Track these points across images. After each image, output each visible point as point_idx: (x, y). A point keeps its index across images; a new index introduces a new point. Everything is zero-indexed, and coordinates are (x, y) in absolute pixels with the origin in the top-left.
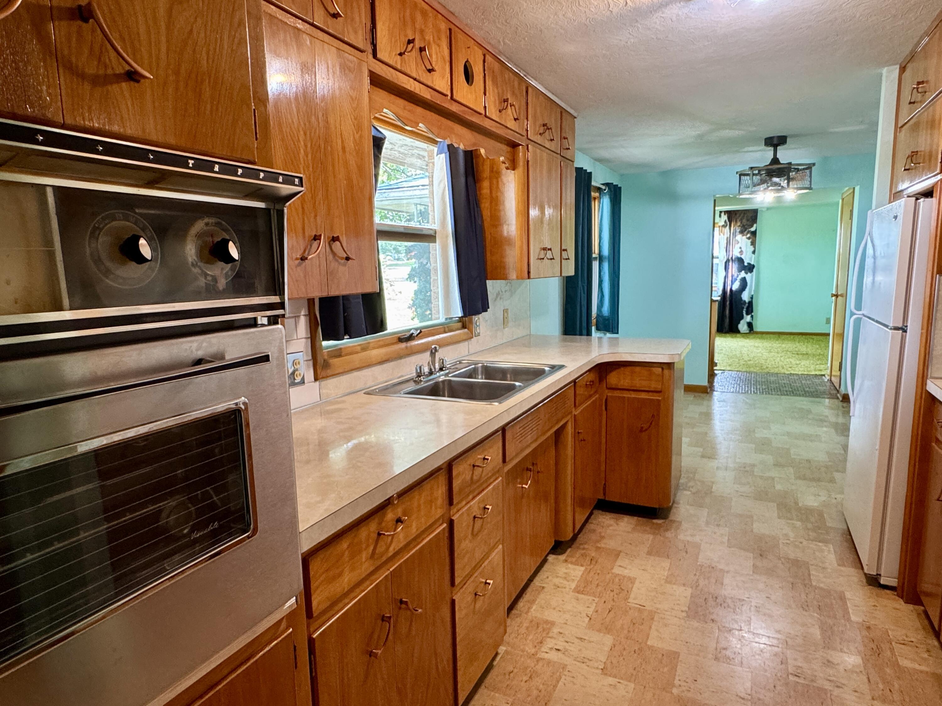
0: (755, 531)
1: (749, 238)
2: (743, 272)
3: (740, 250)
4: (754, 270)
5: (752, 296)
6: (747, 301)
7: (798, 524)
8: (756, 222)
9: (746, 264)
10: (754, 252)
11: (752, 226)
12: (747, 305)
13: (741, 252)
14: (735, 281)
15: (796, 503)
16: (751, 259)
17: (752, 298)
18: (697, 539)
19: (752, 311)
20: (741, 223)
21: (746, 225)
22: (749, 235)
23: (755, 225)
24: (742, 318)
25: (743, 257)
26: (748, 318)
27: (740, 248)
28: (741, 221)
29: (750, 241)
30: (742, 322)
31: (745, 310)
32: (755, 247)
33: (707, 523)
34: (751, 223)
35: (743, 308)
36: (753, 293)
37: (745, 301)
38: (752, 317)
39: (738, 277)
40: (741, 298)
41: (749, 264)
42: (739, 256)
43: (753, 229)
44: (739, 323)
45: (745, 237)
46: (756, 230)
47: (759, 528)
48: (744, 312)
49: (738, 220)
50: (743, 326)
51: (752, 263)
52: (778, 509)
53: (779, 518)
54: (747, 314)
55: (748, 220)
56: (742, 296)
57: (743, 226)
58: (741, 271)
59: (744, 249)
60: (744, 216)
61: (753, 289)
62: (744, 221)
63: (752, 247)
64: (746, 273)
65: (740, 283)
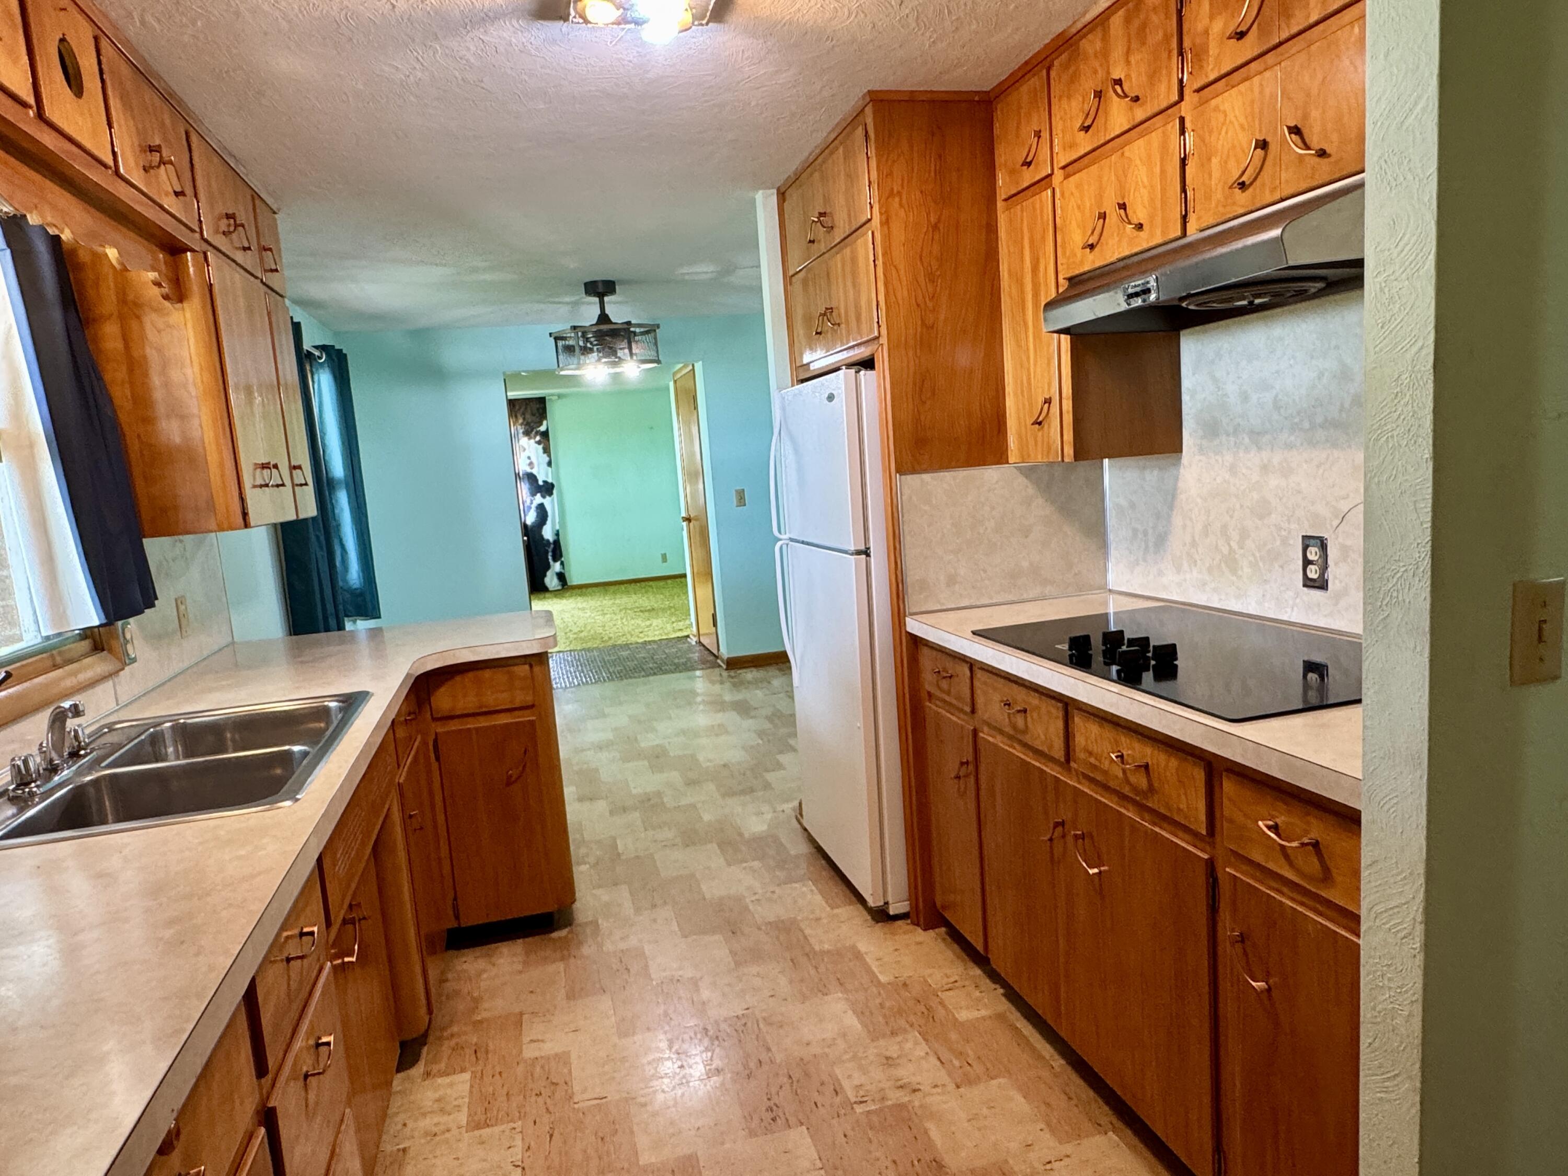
0: (708, 896)
1: (539, 443)
2: (539, 495)
3: (528, 461)
4: (555, 491)
5: (558, 531)
6: (551, 540)
7: (756, 864)
8: (545, 418)
10: (550, 464)
11: (541, 424)
12: (552, 546)
13: (531, 464)
14: (529, 511)
15: (741, 835)
16: (547, 476)
17: (557, 534)
18: (633, 941)
19: (561, 556)
20: (524, 419)
21: (532, 422)
22: (538, 438)
23: (545, 422)
24: (548, 567)
25: (535, 471)
26: (557, 567)
27: (529, 458)
28: (523, 414)
29: (541, 447)
30: (549, 573)
31: (550, 554)
32: (549, 456)
33: (638, 910)
34: (538, 420)
35: (547, 552)
36: (557, 527)
37: (548, 541)
38: (562, 564)
39: (532, 503)
40: (542, 537)
41: (545, 482)
42: (529, 470)
43: (543, 428)
44: (545, 576)
45: (532, 441)
46: (547, 429)
47: (712, 890)
48: (550, 558)
49: (519, 416)
50: (551, 581)
51: (550, 480)
52: (722, 850)
53: (729, 865)
54: (555, 560)
55: (533, 415)
56: (543, 533)
57: (528, 424)
59: (534, 460)
60: (526, 408)
61: (557, 521)
62: (528, 416)
63: (545, 455)
65: (538, 513)
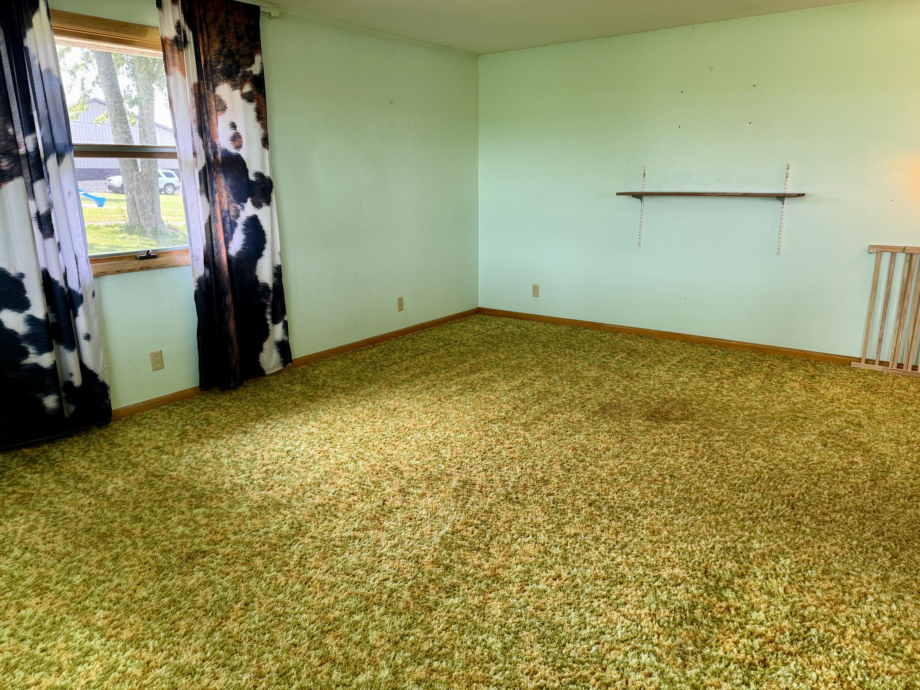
2: (249, 202)
3: (231, 132)
4: (273, 196)
5: (279, 267)
6: (271, 286)
8: (259, 49)
10: (265, 142)
11: (252, 62)
12: (271, 295)
13: (236, 138)
14: (233, 232)
16: (262, 164)
17: (278, 273)
19: (283, 311)
20: (223, 42)
21: (236, 52)
22: (247, 88)
23: (257, 58)
24: (265, 334)
25: (241, 153)
26: (277, 332)
27: (234, 126)
28: (220, 33)
30: (266, 345)
31: (269, 310)
32: (266, 126)
34: (246, 50)
35: (264, 306)
36: (278, 262)
37: (265, 286)
38: (285, 325)
39: (237, 216)
40: (256, 278)
41: (259, 175)
42: (232, 150)
44: (261, 350)
45: (237, 92)
48: (268, 317)
49: (215, 30)
51: (267, 174)
54: (275, 320)
55: (239, 39)
56: (257, 273)
58: (245, 201)
61: (278, 248)
63: (259, 124)
64: (257, 205)
65: (248, 235)
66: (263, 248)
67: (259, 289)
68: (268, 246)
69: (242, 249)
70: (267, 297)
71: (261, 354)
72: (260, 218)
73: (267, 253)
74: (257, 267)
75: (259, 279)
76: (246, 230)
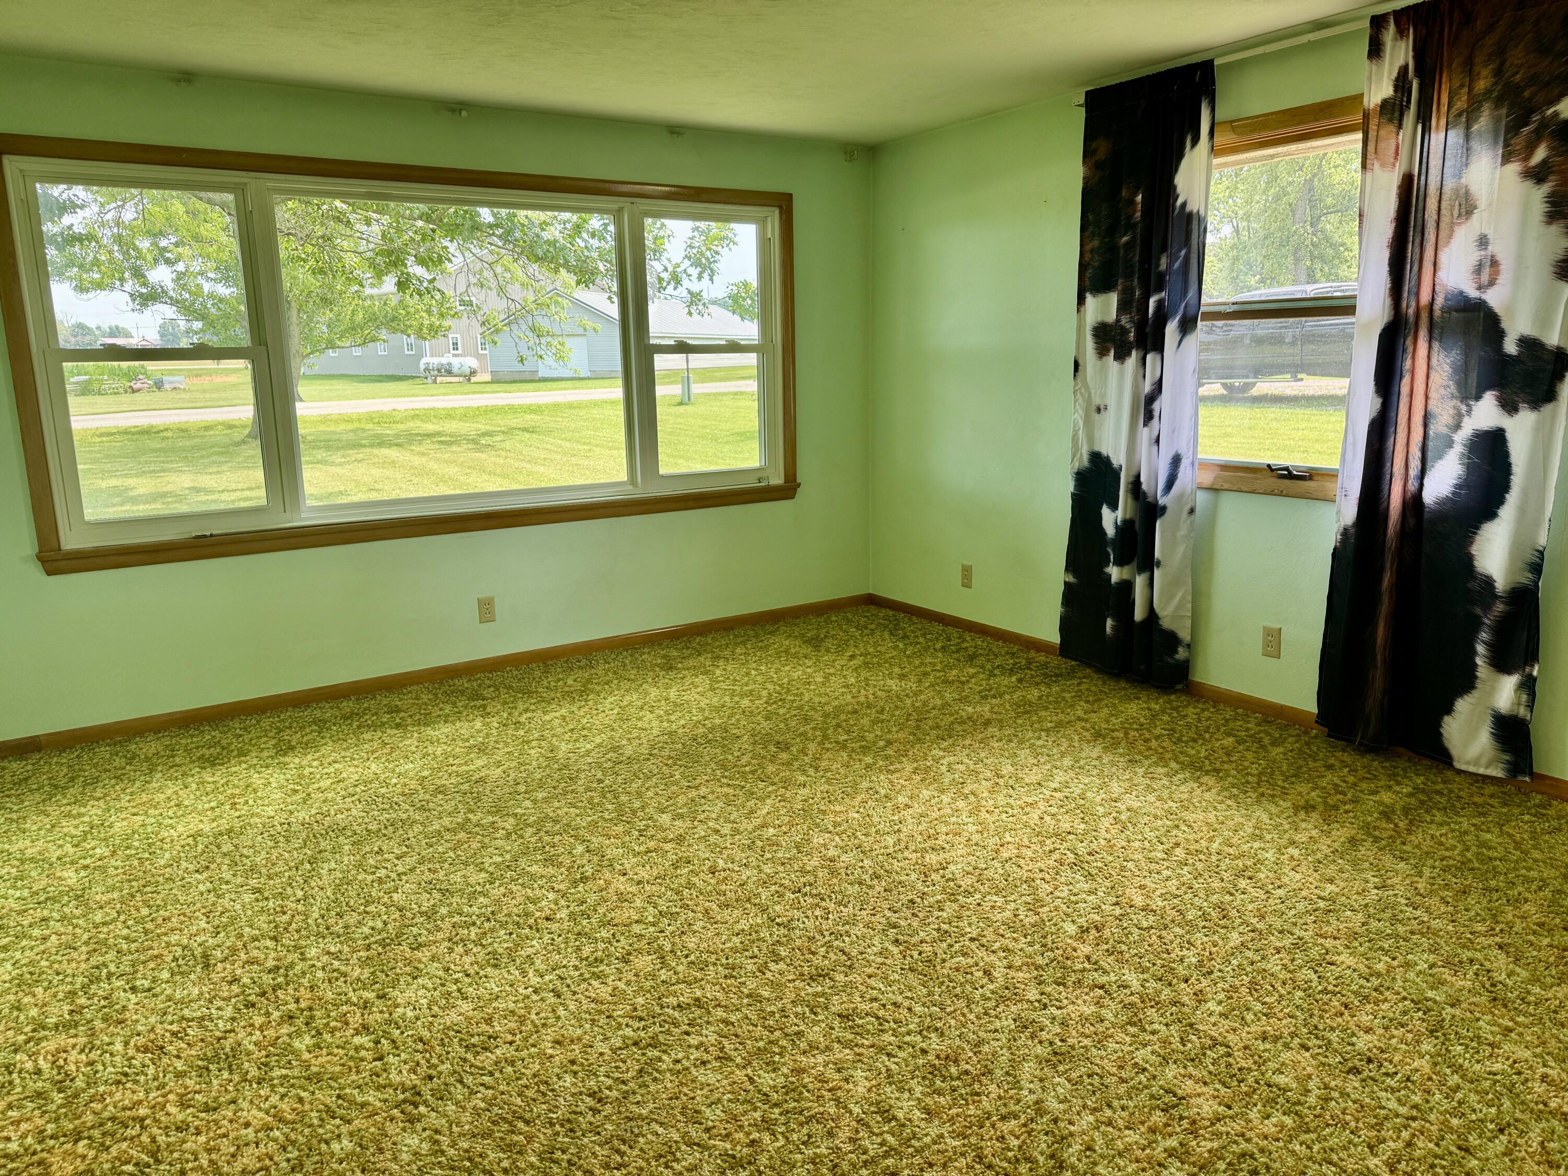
1: (1542, 175)
2: (1489, 400)
4: (1565, 389)
5: (1539, 555)
6: (1501, 583)
9: (1511, 347)
12: (1502, 608)
13: (1489, 270)
14: (1438, 454)
16: (1544, 315)
19: (1532, 656)
20: (1502, 73)
22: (1542, 154)
24: (1465, 680)
25: (1494, 298)
26: (1501, 691)
27: (1485, 241)
30: (1463, 705)
35: (1475, 625)
36: (1542, 540)
37: (1488, 582)
38: (1528, 686)
39: (1457, 427)
40: (1468, 561)
42: (1473, 293)
44: (1449, 710)
49: (1481, 57)
50: (1472, 734)
51: (1553, 339)
54: (1502, 665)
56: (1475, 550)
57: (1512, 92)
58: (1478, 397)
59: (1501, 248)
61: (1548, 510)
63: (1555, 229)
64: (1509, 407)
65: (1470, 468)
66: (1501, 501)
67: (1471, 585)
68: (1512, 498)
69: (1454, 493)
70: (1487, 607)
71: (1447, 719)
72: (1508, 436)
73: (1508, 512)
74: (1478, 538)
75: (1476, 563)
76: (1469, 458)
